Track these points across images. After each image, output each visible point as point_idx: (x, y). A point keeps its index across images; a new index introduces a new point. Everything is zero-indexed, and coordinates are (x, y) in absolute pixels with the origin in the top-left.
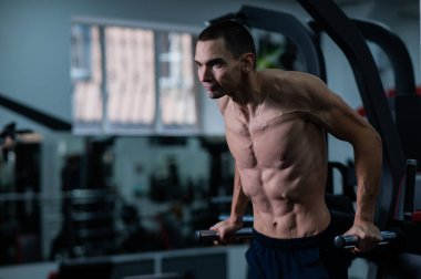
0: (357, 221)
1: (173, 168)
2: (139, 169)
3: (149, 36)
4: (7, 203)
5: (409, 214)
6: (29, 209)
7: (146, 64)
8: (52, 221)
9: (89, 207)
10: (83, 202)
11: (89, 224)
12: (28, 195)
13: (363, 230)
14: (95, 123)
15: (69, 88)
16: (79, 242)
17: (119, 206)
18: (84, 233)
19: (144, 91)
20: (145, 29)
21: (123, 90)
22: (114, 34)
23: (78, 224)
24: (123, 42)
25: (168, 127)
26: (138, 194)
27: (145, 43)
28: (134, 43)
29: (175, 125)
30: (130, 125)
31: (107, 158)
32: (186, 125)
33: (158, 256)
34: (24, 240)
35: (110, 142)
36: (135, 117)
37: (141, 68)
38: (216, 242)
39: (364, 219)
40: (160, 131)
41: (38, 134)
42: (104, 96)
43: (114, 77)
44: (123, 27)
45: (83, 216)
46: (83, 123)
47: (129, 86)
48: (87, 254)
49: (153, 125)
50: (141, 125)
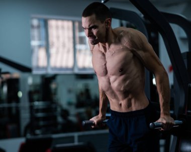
0: (162, 116)
2: (70, 91)
3: (70, 24)
4: (3, 109)
5: (189, 112)
6: (14, 111)
7: (69, 38)
8: (25, 117)
9: (43, 110)
10: (41, 107)
11: (44, 119)
12: (13, 105)
13: (165, 119)
14: (45, 68)
16: (39, 128)
17: (59, 109)
18: (41, 123)
19: (68, 51)
20: (68, 20)
21: (57, 52)
22: (53, 23)
23: (38, 119)
24: (57, 27)
25: (80, 69)
26: (70, 104)
27: (68, 28)
28: (63, 27)
29: (84, 69)
30: (61, 69)
31: (53, 86)
33: (76, 135)
34: (11, 127)
35: (54, 77)
36: (64, 65)
37: (66, 40)
38: (93, 127)
39: (165, 114)
40: (76, 71)
41: (16, 74)
42: (48, 55)
43: (53, 45)
44: (57, 19)
45: (40, 115)
46: (38, 68)
47: (61, 49)
48: (43, 134)
49: (72, 69)
50: (67, 69)
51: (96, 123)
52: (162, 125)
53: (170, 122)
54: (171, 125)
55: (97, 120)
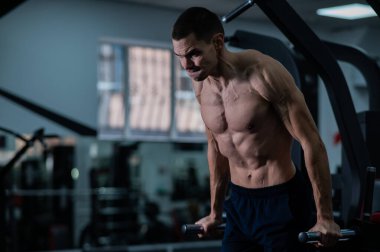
0: (320, 220)
1: (192, 171)
2: (162, 171)
3: (167, 55)
5: (368, 215)
6: (63, 203)
7: (164, 80)
8: (83, 213)
9: (115, 203)
10: (110, 198)
11: (115, 218)
12: (63, 192)
13: (325, 226)
14: (120, 130)
15: (97, 100)
16: (106, 233)
17: (142, 203)
18: (110, 225)
19: (162, 102)
21: (143, 103)
22: (137, 53)
23: (105, 218)
24: (144, 60)
25: (181, 134)
26: (161, 193)
27: (163, 62)
28: (154, 61)
29: (188, 133)
30: (148, 132)
31: (133, 161)
32: (198, 133)
33: (170, 247)
34: (56, 230)
35: (134, 147)
36: (154, 125)
37: (159, 83)
38: (200, 236)
39: (325, 217)
40: (175, 137)
41: (69, 138)
42: (127, 108)
43: (136, 90)
44: (144, 47)
45: (109, 211)
46: (108, 129)
47: (149, 98)
48: (113, 244)
49: (168, 133)
50: (158, 132)
51: (205, 229)
52: (320, 238)
53: (334, 232)
54: (336, 237)
55: (208, 223)
